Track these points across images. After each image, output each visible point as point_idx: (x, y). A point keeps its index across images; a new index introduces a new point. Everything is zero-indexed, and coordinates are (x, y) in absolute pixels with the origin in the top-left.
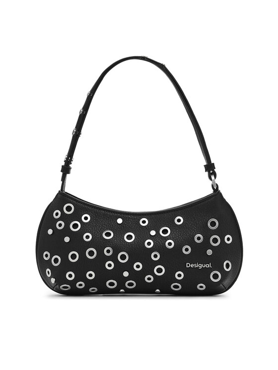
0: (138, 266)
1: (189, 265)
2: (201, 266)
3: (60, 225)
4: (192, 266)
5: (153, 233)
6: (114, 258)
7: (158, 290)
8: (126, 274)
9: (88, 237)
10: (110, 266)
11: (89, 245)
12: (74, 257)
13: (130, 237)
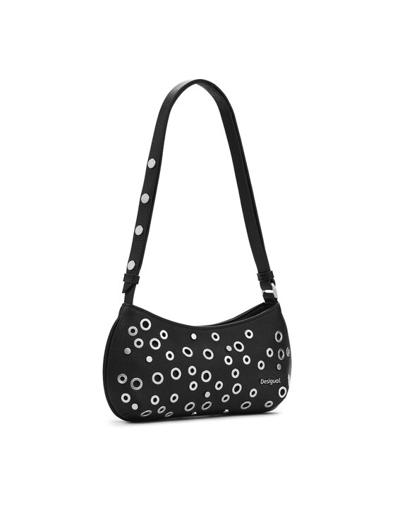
0: (219, 385)
1: (263, 382)
2: (272, 382)
3: (139, 343)
4: (265, 382)
5: (229, 348)
6: (197, 378)
7: (227, 410)
8: (208, 395)
9: (170, 356)
10: (193, 386)
11: (173, 364)
12: (158, 378)
13: (208, 354)
